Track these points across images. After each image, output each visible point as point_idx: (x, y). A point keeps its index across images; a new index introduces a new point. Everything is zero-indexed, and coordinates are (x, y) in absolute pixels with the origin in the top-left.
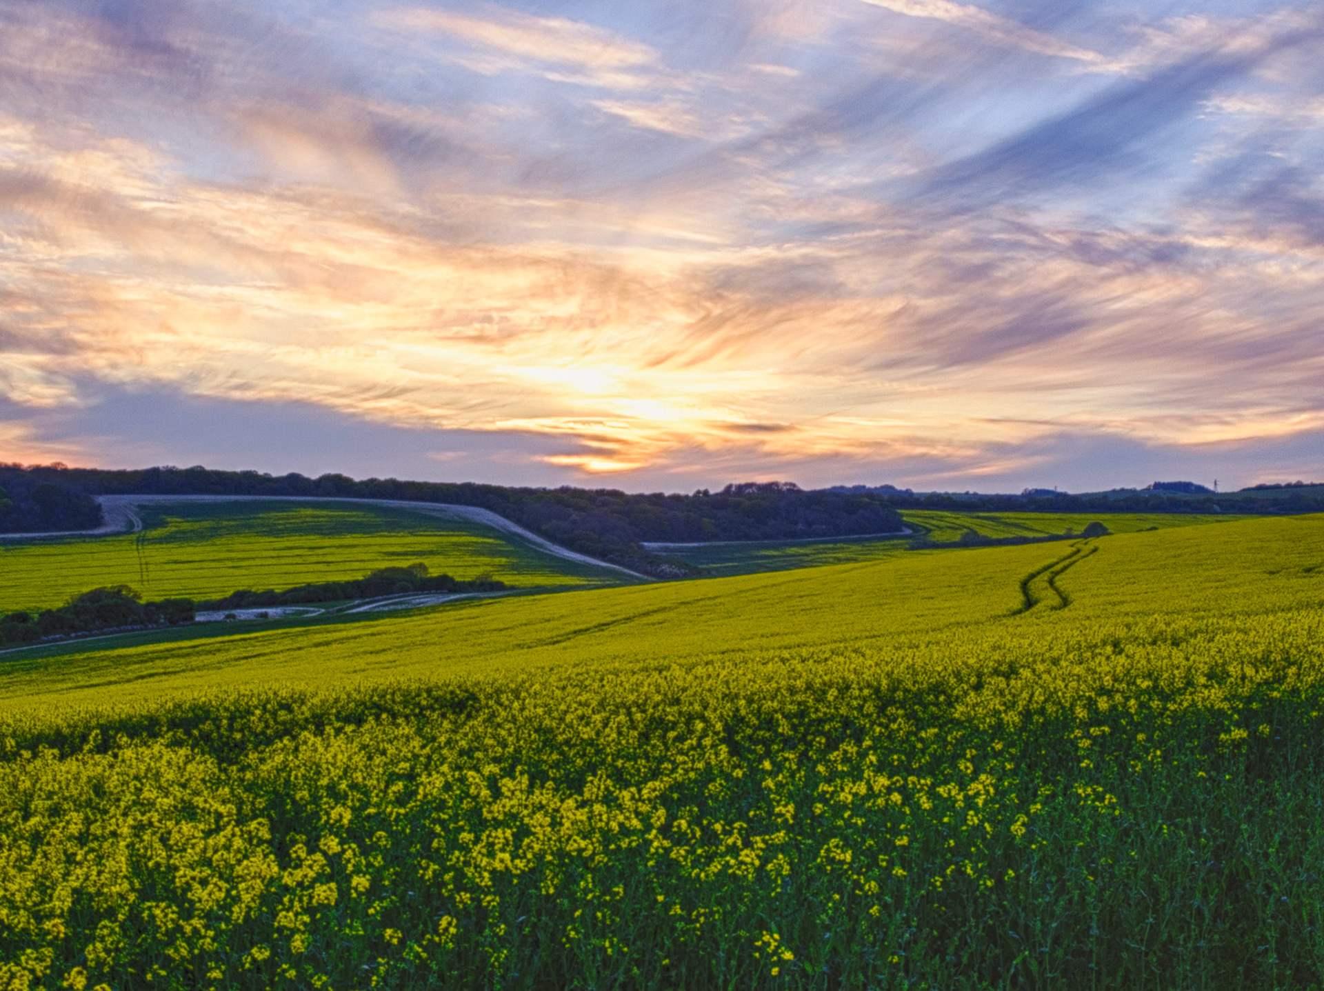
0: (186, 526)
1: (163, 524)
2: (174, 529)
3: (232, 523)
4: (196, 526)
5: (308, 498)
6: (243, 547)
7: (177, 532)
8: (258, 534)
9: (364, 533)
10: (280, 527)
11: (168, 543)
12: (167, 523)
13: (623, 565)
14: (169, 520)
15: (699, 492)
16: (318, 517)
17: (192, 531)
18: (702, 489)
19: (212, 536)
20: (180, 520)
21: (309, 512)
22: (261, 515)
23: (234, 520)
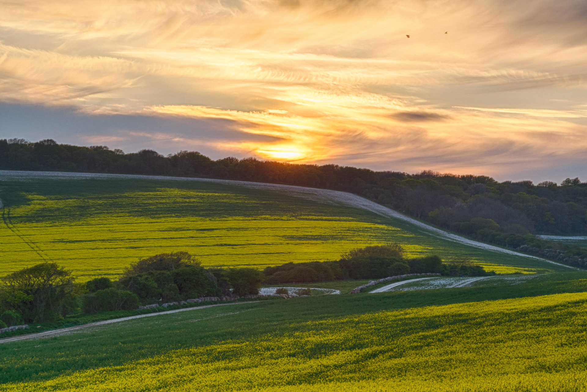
0: (51, 204)
1: (27, 202)
2: (38, 207)
3: (100, 202)
4: (61, 204)
5: (174, 178)
6: (122, 227)
7: (43, 210)
8: (132, 213)
9: (245, 215)
10: (152, 207)
11: (38, 221)
12: (30, 200)
13: (543, 256)
14: (30, 197)
15: (568, 181)
16: (189, 197)
17: (58, 209)
18: (572, 178)
19: (81, 215)
20: (41, 197)
21: (176, 192)
22: (126, 194)
23: (100, 199)
